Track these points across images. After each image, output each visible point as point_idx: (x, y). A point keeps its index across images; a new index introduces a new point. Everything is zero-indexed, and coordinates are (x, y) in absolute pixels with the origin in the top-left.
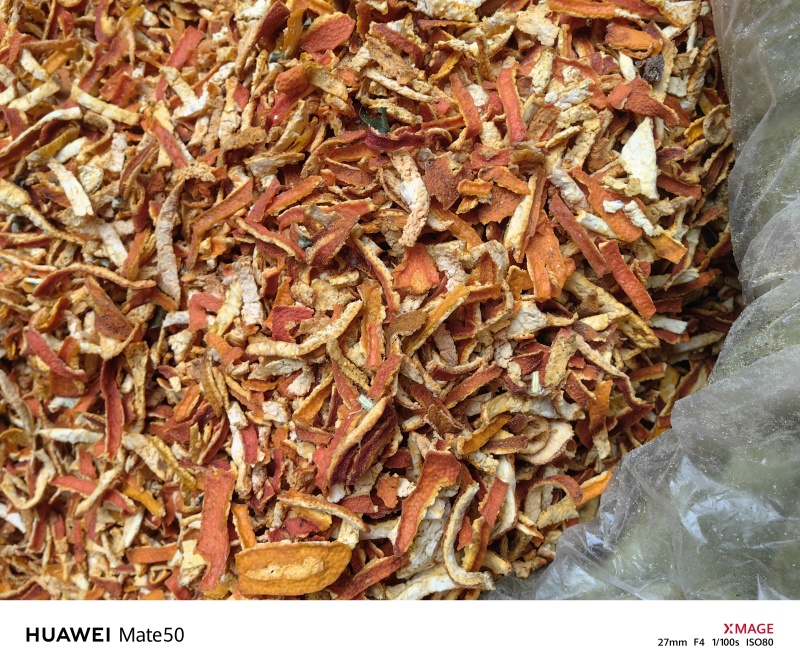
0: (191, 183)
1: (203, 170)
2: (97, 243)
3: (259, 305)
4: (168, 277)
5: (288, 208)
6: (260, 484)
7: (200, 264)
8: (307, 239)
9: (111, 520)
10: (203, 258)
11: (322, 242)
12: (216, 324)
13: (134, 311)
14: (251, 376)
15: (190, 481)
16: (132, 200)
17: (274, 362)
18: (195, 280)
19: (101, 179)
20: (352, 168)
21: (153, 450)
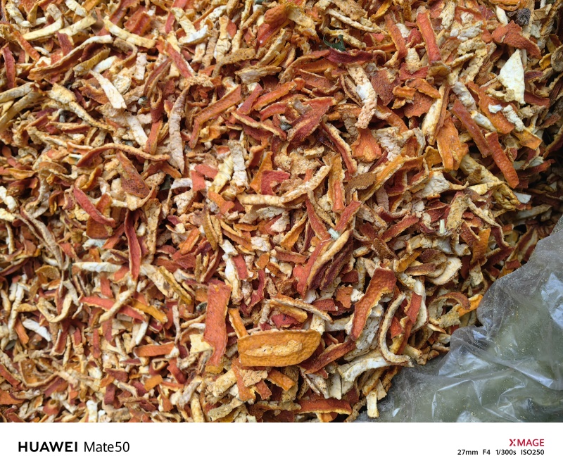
0: (194, 88)
1: (203, 79)
2: (124, 130)
3: (245, 173)
4: (176, 153)
5: (270, 104)
6: (248, 294)
7: (200, 145)
8: (287, 124)
9: (123, 327)
10: (202, 141)
11: (301, 125)
12: (214, 186)
13: (151, 177)
14: (240, 221)
15: (186, 298)
16: (152, 99)
17: (262, 209)
18: (196, 156)
19: (129, 85)
20: (318, 76)
21: (160, 276)
